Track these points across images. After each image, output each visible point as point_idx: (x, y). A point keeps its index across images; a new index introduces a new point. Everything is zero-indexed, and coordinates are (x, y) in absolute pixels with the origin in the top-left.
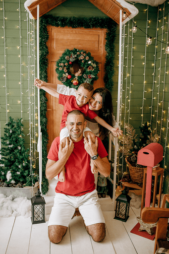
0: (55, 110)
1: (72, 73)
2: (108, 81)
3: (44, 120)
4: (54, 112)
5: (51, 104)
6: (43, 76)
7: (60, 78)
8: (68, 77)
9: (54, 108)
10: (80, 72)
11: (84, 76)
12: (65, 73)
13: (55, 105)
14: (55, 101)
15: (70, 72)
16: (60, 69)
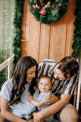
0: (29, 42)
1: (41, 4)
2: (78, 13)
4: (28, 44)
5: (26, 37)
7: (32, 10)
8: (38, 8)
11: (53, 6)
12: (35, 4)
13: (29, 37)
14: (29, 34)
15: (40, 3)
16: (31, 1)
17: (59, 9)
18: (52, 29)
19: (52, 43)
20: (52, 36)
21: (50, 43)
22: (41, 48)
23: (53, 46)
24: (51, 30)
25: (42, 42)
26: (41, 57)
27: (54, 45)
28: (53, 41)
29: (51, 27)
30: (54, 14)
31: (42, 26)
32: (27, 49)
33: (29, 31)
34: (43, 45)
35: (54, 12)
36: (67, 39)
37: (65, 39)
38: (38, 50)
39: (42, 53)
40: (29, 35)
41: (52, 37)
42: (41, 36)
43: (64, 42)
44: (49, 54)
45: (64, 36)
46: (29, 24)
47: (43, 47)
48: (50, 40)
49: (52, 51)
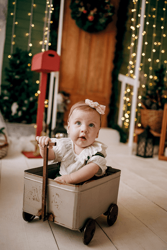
8: (84, 12)
10: (95, 10)
12: (81, 7)
16: (77, 2)
17: (107, 18)
30: (101, 23)
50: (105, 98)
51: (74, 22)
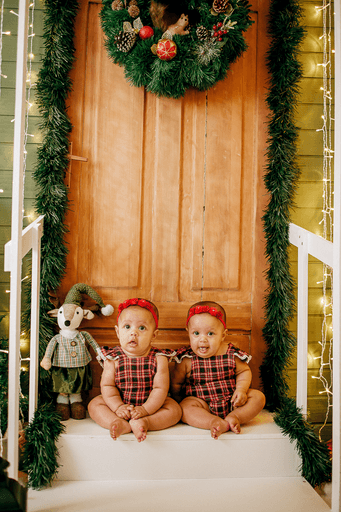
0: (100, 165)
1: (156, 22)
3: (57, 192)
4: (96, 170)
5: (86, 145)
6: (56, 40)
8: (143, 33)
9: (95, 159)
10: (183, 21)
11: (200, 29)
12: (131, 20)
13: (99, 147)
14: (99, 133)
15: (149, 17)
16: (116, 6)
17: (222, 40)
18: (191, 118)
19: (192, 169)
20: (191, 143)
21: (184, 169)
22: (151, 187)
23: (194, 179)
24: (187, 121)
25: (153, 163)
26: (151, 221)
27: (197, 175)
28: (194, 163)
29: (186, 109)
30: (205, 59)
31: (149, 107)
32: (94, 195)
33: (100, 121)
34: (156, 177)
35: (205, 53)
36: (245, 155)
37: (240, 155)
38: (136, 198)
39: (155, 208)
40: (99, 138)
41: (191, 148)
42: (146, 144)
43: (235, 164)
44: (183, 209)
45: (233, 144)
46: (97, 98)
47: (159, 183)
48: (186, 157)
49: (190, 198)
50: (248, 308)
51: (121, 70)
